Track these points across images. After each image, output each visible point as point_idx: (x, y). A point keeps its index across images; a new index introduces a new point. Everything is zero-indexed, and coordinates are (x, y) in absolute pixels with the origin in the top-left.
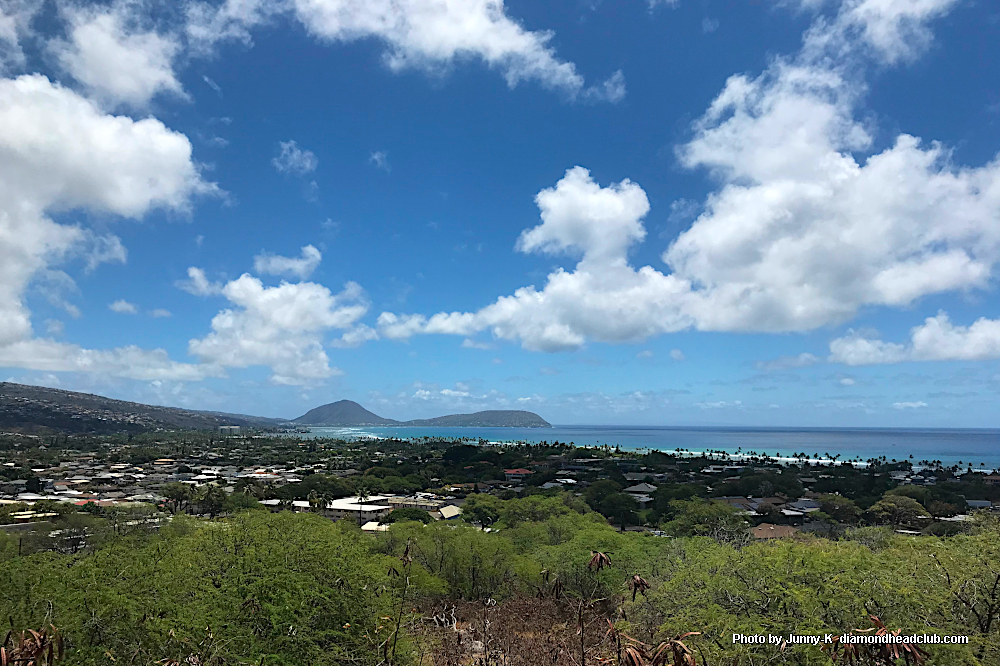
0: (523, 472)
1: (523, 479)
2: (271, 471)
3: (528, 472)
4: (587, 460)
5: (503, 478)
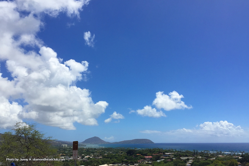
0: (151, 157)
4: (169, 153)
5: (145, 159)
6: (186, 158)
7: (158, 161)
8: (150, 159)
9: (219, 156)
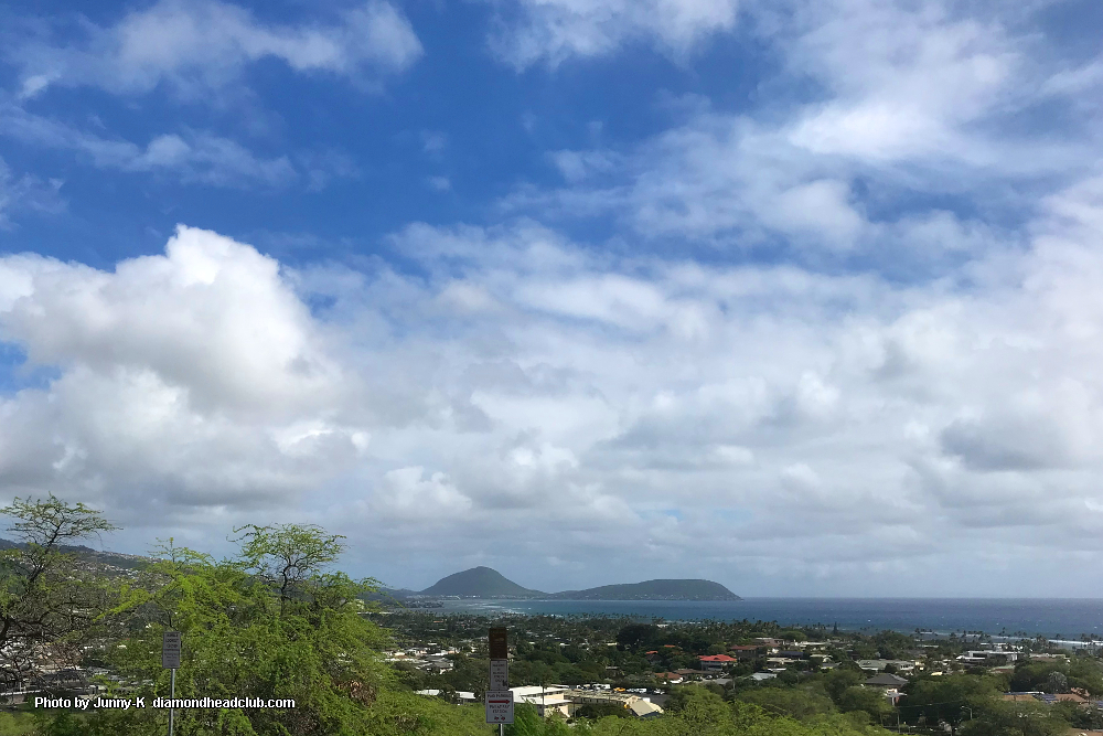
0: (725, 660)
1: (724, 667)
2: (412, 655)
3: (731, 659)
4: (804, 644)
5: (698, 665)
6: (883, 663)
7: (758, 677)
8: (719, 667)
9: (1032, 656)
